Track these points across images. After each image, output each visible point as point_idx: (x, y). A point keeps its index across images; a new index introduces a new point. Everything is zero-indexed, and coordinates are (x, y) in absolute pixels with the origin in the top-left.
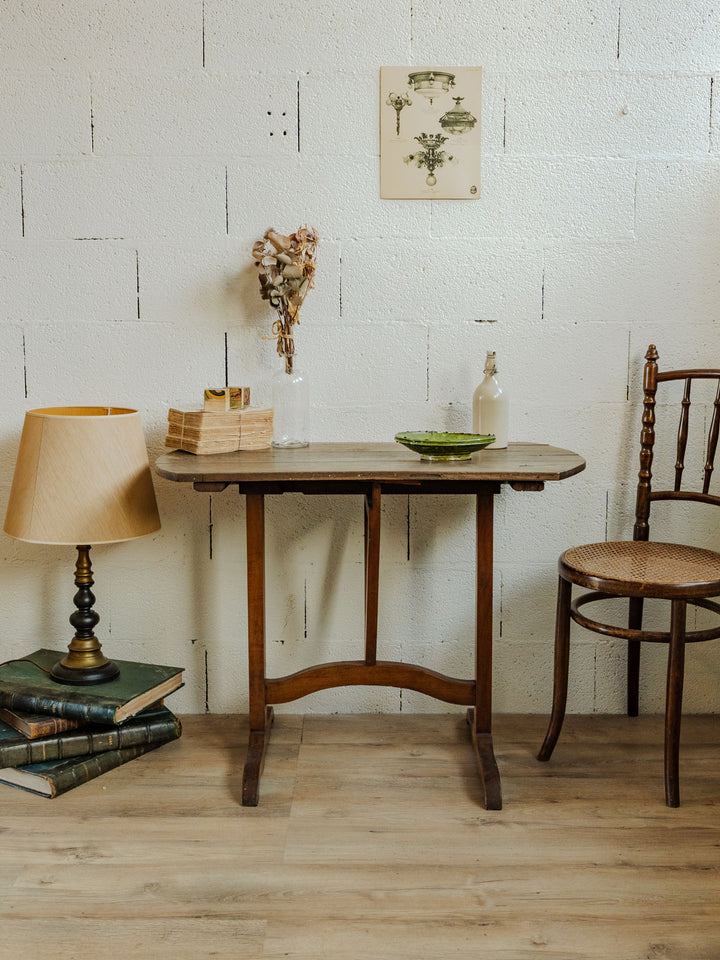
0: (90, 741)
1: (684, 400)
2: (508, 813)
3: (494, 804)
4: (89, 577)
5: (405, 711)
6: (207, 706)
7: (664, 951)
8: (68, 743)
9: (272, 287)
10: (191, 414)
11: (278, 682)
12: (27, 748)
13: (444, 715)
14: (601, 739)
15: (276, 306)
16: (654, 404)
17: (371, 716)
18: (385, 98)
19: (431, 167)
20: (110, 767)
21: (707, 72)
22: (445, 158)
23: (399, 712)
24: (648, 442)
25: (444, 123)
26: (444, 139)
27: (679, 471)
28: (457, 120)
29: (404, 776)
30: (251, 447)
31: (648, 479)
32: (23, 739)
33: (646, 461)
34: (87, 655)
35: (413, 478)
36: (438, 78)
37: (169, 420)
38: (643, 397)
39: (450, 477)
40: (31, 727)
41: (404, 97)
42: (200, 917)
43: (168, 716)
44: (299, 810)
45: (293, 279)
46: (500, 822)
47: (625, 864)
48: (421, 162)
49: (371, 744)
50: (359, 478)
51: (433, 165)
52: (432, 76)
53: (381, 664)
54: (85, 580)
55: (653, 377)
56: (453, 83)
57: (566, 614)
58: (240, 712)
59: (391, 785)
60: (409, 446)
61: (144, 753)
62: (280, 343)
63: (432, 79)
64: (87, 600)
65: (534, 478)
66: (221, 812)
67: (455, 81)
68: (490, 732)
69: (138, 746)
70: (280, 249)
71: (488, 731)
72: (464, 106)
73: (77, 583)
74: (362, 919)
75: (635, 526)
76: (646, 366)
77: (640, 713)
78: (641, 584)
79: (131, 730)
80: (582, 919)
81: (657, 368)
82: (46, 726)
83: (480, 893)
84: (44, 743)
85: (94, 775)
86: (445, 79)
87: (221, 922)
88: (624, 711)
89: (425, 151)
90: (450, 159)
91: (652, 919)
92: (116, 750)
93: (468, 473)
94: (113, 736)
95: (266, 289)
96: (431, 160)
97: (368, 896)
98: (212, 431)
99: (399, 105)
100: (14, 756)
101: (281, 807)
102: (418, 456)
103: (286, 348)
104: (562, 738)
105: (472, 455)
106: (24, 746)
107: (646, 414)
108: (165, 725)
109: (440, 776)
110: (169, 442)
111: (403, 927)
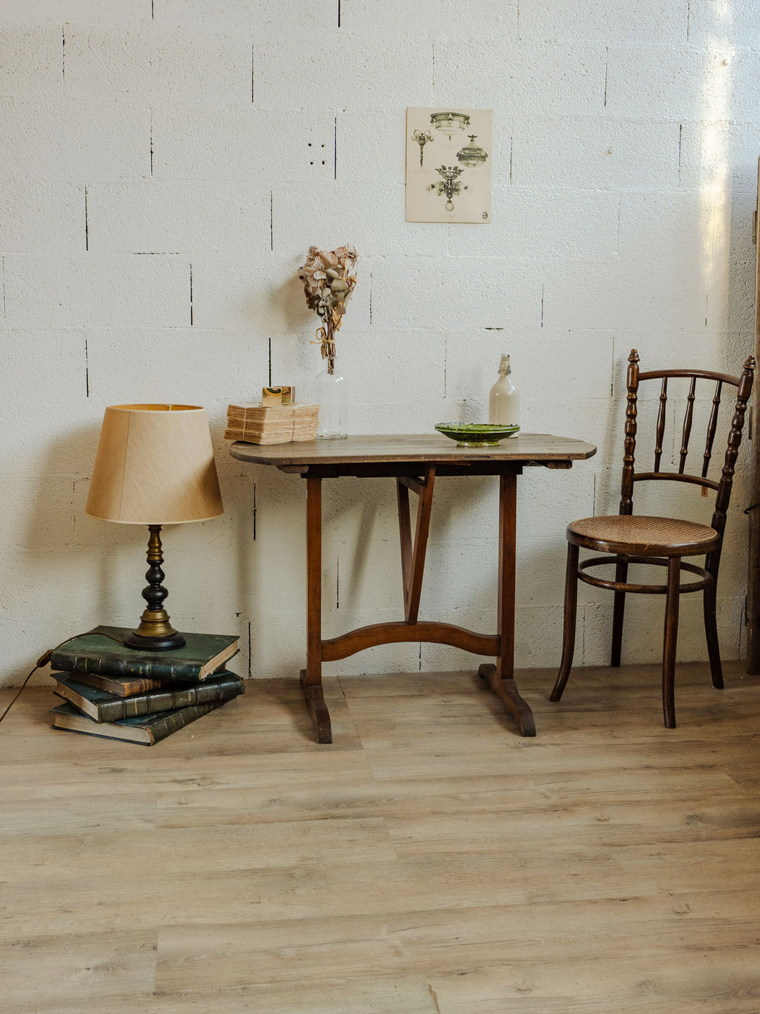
0: (173, 697)
1: (662, 395)
2: (541, 738)
3: (530, 733)
4: (160, 556)
5: (424, 670)
6: (250, 673)
7: (698, 819)
8: (155, 699)
9: (319, 298)
10: (253, 409)
11: (332, 643)
12: (122, 705)
13: (458, 672)
14: (596, 684)
15: (321, 315)
16: (636, 399)
17: (394, 675)
18: (411, 134)
19: (450, 195)
20: (190, 720)
21: (677, 120)
22: (461, 187)
23: (418, 671)
24: (631, 432)
25: (461, 157)
26: (460, 171)
27: (658, 455)
28: (470, 155)
29: (444, 717)
30: (301, 439)
31: (631, 463)
32: (116, 697)
33: (630, 448)
34: (159, 625)
35: (468, 459)
36: (456, 118)
37: (228, 415)
38: (626, 393)
39: (497, 458)
40: (126, 686)
41: (427, 134)
42: (327, 819)
43: (233, 677)
44: (369, 745)
45: (339, 291)
46: (538, 745)
47: (647, 767)
48: (441, 190)
49: (404, 696)
50: (423, 459)
51: (451, 194)
52: (451, 116)
53: (420, 624)
54: (157, 558)
55: (635, 376)
56: (468, 123)
57: (574, 574)
58: (280, 676)
59: (437, 724)
60: (447, 434)
61: (214, 709)
62: (323, 347)
63: (450, 119)
64: (158, 576)
65: (565, 458)
66: (302, 749)
67: (470, 121)
68: (513, 678)
69: (209, 703)
70: (327, 265)
71: (511, 677)
72: (478, 143)
73: (149, 561)
74: (458, 812)
75: (621, 503)
76: (629, 367)
77: (621, 664)
78: (644, 545)
79: (205, 688)
80: (629, 803)
81: (638, 369)
82: (137, 685)
83: (544, 791)
84: (136, 700)
85: (179, 727)
86: (462, 119)
87: (346, 820)
88: (608, 663)
89: (445, 181)
90: (466, 188)
91: (683, 801)
92: (193, 706)
93: (512, 455)
94: (191, 693)
95: (312, 301)
96: (450, 189)
97: (456, 798)
98: (273, 423)
99: (422, 140)
100: (112, 712)
101: (352, 743)
102: (455, 443)
103: (328, 351)
104: (568, 685)
105: (500, 442)
106: (120, 703)
107: (630, 408)
108: (233, 683)
109: (475, 716)
110: (228, 435)
111: (493, 816)
